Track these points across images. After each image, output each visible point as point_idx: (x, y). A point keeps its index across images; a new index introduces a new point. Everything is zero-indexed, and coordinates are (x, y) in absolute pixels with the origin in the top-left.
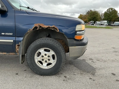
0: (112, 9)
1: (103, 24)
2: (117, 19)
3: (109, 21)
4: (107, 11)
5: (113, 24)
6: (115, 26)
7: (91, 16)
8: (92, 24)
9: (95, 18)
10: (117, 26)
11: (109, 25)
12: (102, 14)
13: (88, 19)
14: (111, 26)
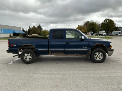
0: (108, 19)
1: (102, 34)
2: (114, 28)
3: (107, 31)
4: (104, 21)
5: (111, 33)
6: (113, 35)
7: (89, 27)
8: (91, 35)
9: (94, 28)
10: (115, 35)
11: (108, 35)
12: (100, 24)
13: (87, 29)
14: (109, 35)
